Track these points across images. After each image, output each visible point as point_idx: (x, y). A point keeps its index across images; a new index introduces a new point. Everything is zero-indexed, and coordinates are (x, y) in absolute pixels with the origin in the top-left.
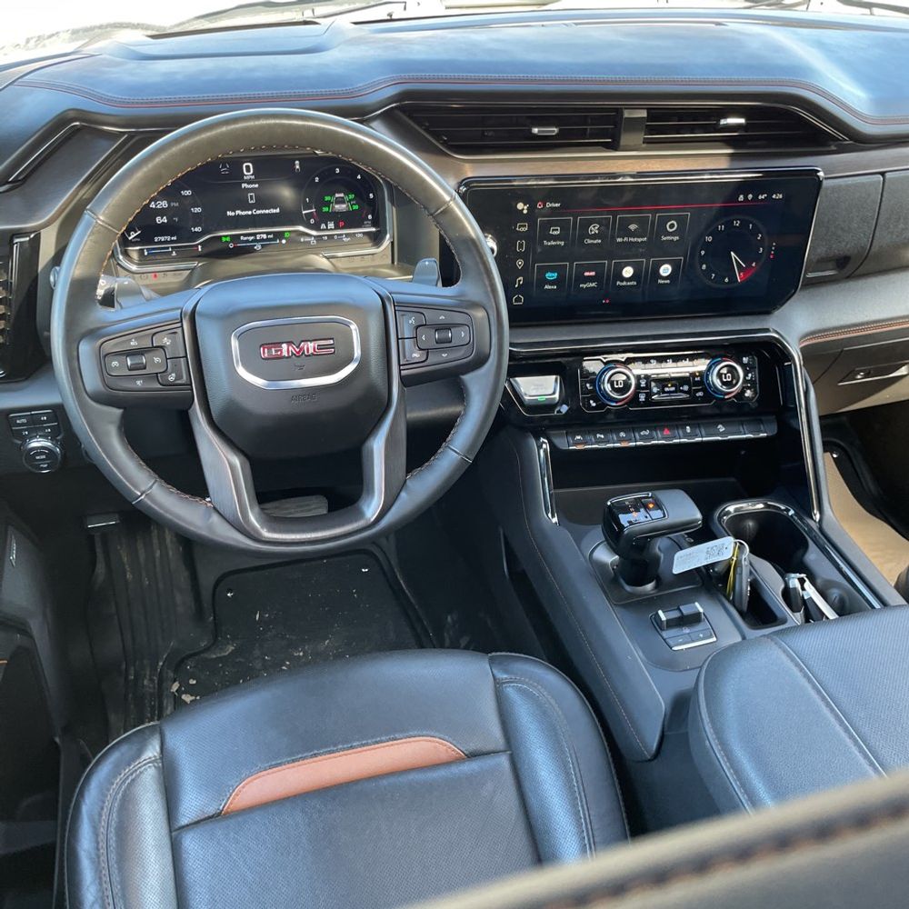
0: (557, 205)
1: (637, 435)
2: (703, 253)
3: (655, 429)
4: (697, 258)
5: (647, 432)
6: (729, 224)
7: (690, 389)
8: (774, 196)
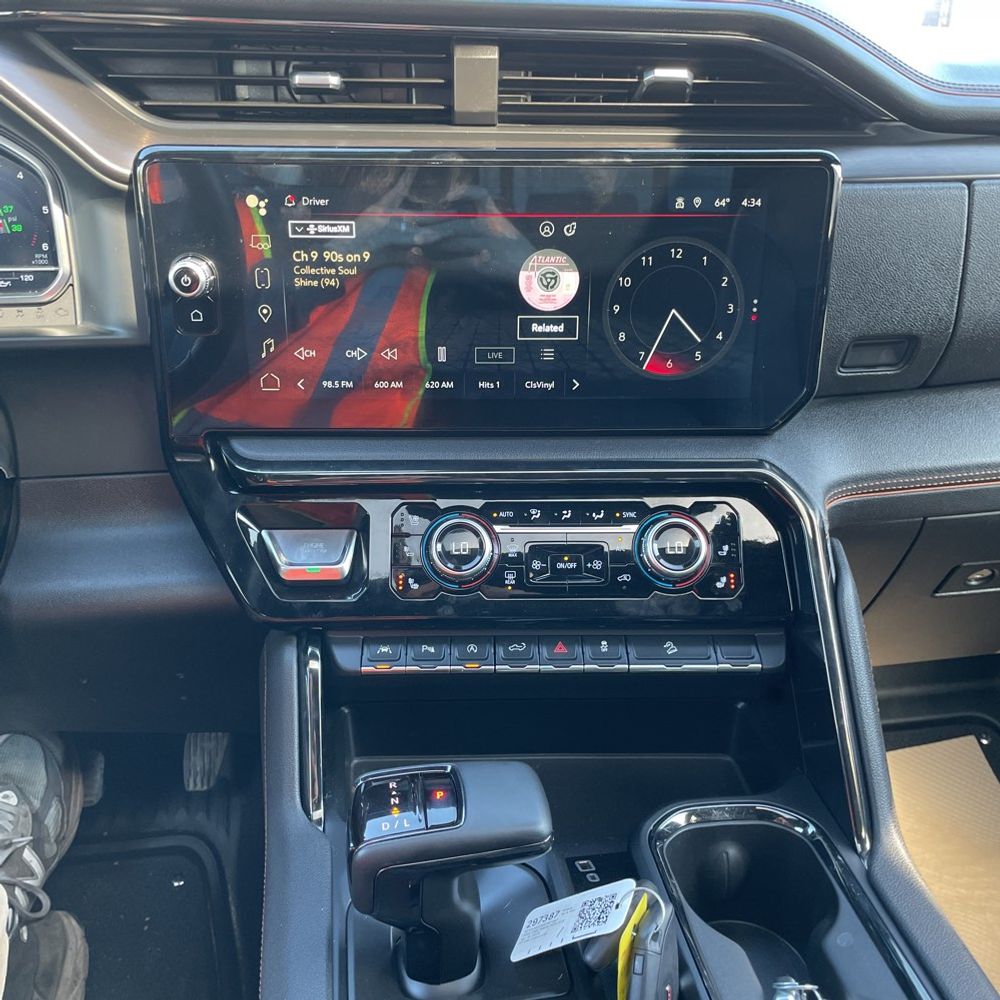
0: (322, 202)
1: (501, 651)
2: (617, 309)
3: (539, 641)
4: (606, 319)
5: (521, 647)
6: (661, 255)
7: (605, 566)
8: (745, 203)
